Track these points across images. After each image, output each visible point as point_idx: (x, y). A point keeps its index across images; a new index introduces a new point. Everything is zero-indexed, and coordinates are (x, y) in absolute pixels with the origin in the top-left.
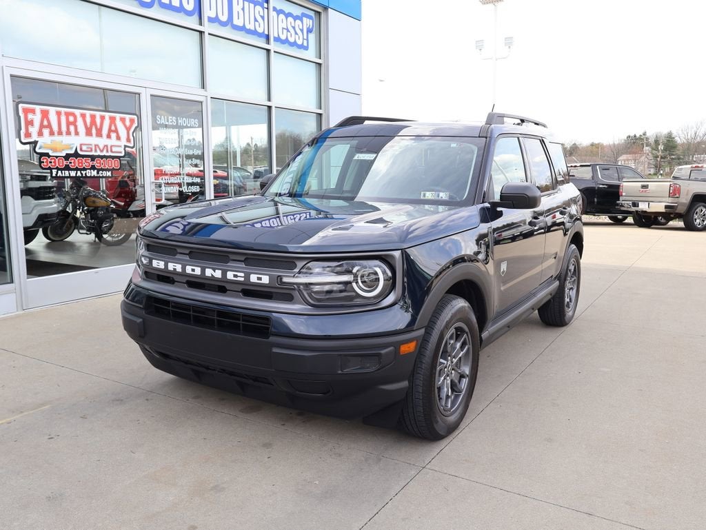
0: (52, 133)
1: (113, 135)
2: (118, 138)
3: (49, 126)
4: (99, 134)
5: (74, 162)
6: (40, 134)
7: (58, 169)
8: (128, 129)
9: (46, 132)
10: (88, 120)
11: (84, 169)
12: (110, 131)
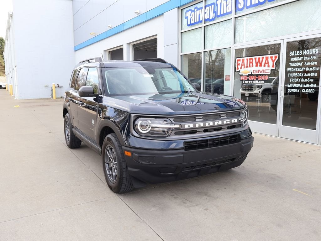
0: (244, 67)
1: (267, 65)
2: (269, 66)
3: (244, 65)
4: (261, 66)
5: (250, 78)
6: (241, 68)
7: (245, 80)
8: (273, 61)
9: (243, 67)
10: (257, 60)
11: (254, 80)
12: (265, 63)
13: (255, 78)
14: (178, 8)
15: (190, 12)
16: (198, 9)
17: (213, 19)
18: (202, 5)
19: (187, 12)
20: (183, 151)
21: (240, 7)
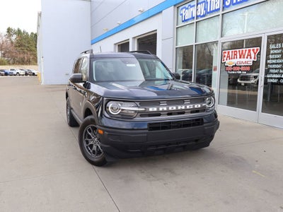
0: (230, 59)
1: (249, 57)
3: (229, 57)
5: (235, 69)
6: (227, 59)
7: (230, 71)
8: (255, 54)
10: (241, 52)
11: (237, 71)
12: (248, 55)
13: (238, 68)
14: (175, 6)
15: (184, 10)
16: (191, 7)
17: (204, 16)
18: (195, 3)
19: (182, 9)
20: (147, 131)
21: (227, 4)
